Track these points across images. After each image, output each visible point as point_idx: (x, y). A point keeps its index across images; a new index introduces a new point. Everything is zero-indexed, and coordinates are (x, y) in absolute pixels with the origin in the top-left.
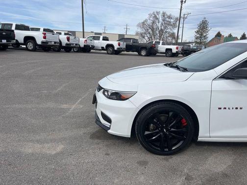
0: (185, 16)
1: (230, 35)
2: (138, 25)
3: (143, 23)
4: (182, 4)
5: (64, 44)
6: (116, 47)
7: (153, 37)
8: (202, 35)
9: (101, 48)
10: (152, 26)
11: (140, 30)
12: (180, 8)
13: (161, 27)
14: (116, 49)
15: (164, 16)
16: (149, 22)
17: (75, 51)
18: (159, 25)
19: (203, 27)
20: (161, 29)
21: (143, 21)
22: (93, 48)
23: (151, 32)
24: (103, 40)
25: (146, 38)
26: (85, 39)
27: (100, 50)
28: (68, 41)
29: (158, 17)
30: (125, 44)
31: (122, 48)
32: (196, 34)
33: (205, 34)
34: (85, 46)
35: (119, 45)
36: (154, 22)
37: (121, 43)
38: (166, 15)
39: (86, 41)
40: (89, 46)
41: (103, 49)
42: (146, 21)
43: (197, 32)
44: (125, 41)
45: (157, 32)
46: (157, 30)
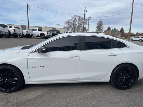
0: (89, 18)
1: (115, 29)
2: (65, 23)
3: (68, 21)
5: (12, 33)
6: (46, 35)
7: (74, 29)
9: (37, 36)
10: (73, 23)
11: (66, 26)
12: (84, 14)
13: (78, 24)
14: (46, 36)
15: (79, 18)
16: (72, 21)
17: (20, 38)
18: (77, 23)
20: (78, 25)
21: (67, 21)
22: (32, 35)
23: (73, 27)
24: (38, 31)
25: (70, 30)
26: (27, 30)
27: (36, 36)
28: (14, 31)
29: (76, 18)
30: (51, 33)
31: (49, 36)
32: (96, 28)
34: (26, 34)
35: (48, 34)
36: (74, 21)
37: (49, 33)
38: (81, 17)
39: (27, 31)
40: (29, 34)
41: (38, 36)
42: (70, 20)
43: (97, 27)
44: (52, 32)
45: (76, 27)
46: (76, 26)
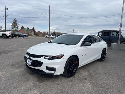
1: (28, 28)
4: (6, 10)
8: (15, 26)
19: (15, 23)
33: (17, 27)
